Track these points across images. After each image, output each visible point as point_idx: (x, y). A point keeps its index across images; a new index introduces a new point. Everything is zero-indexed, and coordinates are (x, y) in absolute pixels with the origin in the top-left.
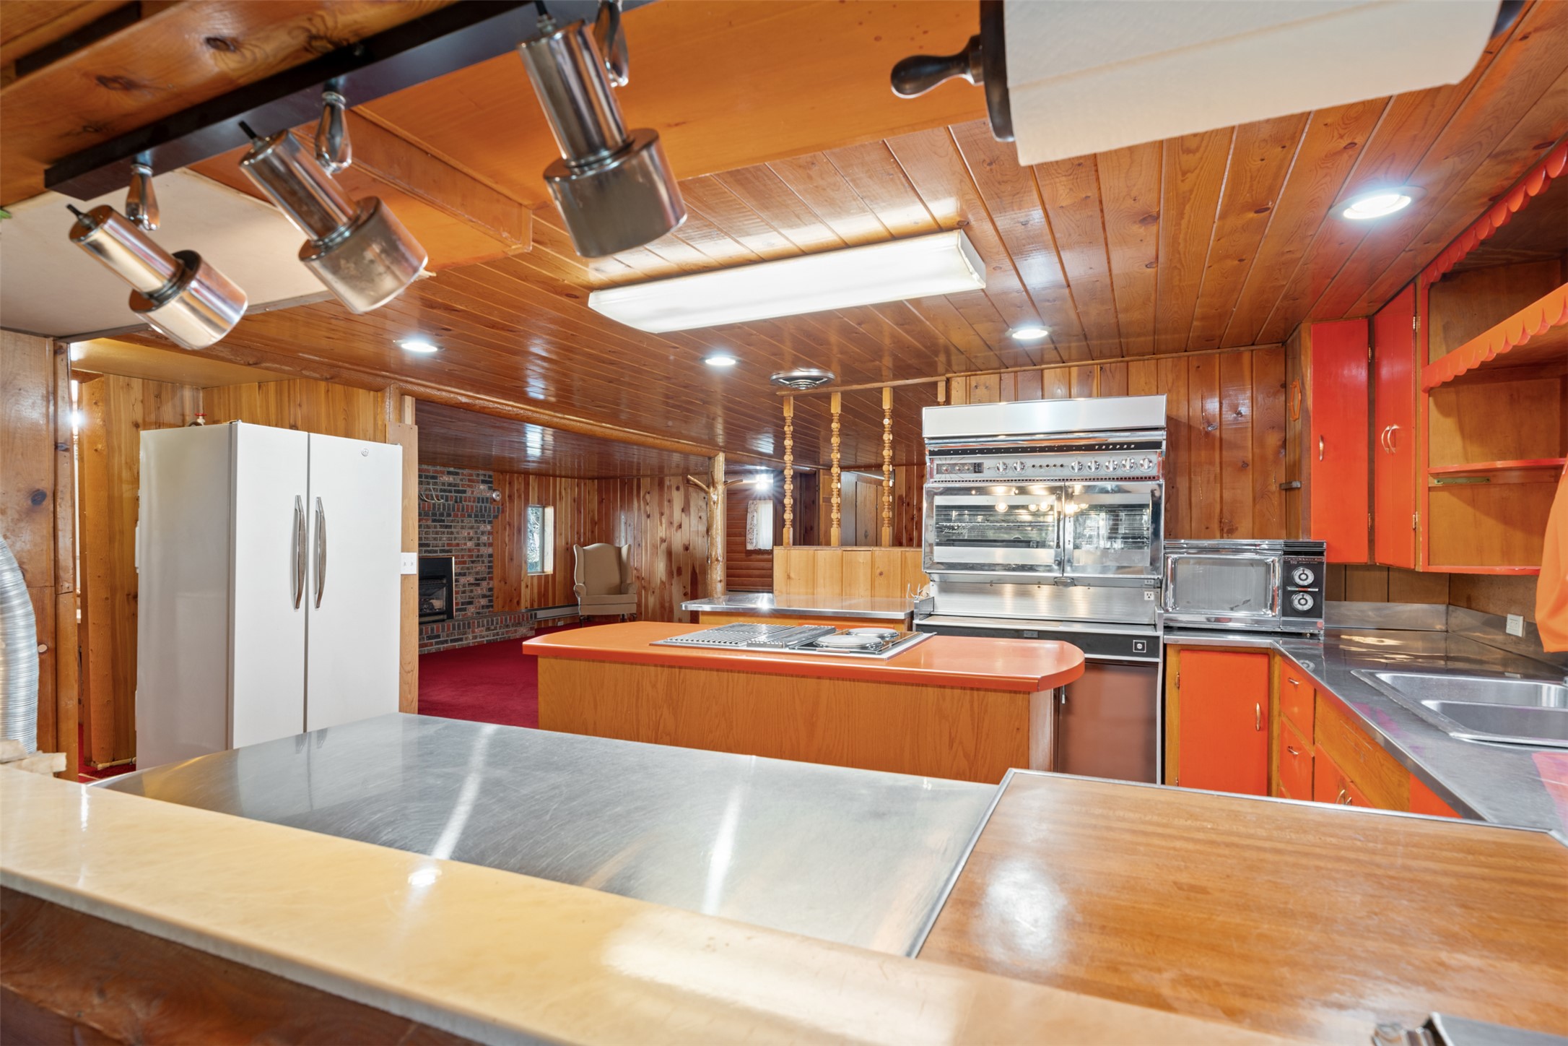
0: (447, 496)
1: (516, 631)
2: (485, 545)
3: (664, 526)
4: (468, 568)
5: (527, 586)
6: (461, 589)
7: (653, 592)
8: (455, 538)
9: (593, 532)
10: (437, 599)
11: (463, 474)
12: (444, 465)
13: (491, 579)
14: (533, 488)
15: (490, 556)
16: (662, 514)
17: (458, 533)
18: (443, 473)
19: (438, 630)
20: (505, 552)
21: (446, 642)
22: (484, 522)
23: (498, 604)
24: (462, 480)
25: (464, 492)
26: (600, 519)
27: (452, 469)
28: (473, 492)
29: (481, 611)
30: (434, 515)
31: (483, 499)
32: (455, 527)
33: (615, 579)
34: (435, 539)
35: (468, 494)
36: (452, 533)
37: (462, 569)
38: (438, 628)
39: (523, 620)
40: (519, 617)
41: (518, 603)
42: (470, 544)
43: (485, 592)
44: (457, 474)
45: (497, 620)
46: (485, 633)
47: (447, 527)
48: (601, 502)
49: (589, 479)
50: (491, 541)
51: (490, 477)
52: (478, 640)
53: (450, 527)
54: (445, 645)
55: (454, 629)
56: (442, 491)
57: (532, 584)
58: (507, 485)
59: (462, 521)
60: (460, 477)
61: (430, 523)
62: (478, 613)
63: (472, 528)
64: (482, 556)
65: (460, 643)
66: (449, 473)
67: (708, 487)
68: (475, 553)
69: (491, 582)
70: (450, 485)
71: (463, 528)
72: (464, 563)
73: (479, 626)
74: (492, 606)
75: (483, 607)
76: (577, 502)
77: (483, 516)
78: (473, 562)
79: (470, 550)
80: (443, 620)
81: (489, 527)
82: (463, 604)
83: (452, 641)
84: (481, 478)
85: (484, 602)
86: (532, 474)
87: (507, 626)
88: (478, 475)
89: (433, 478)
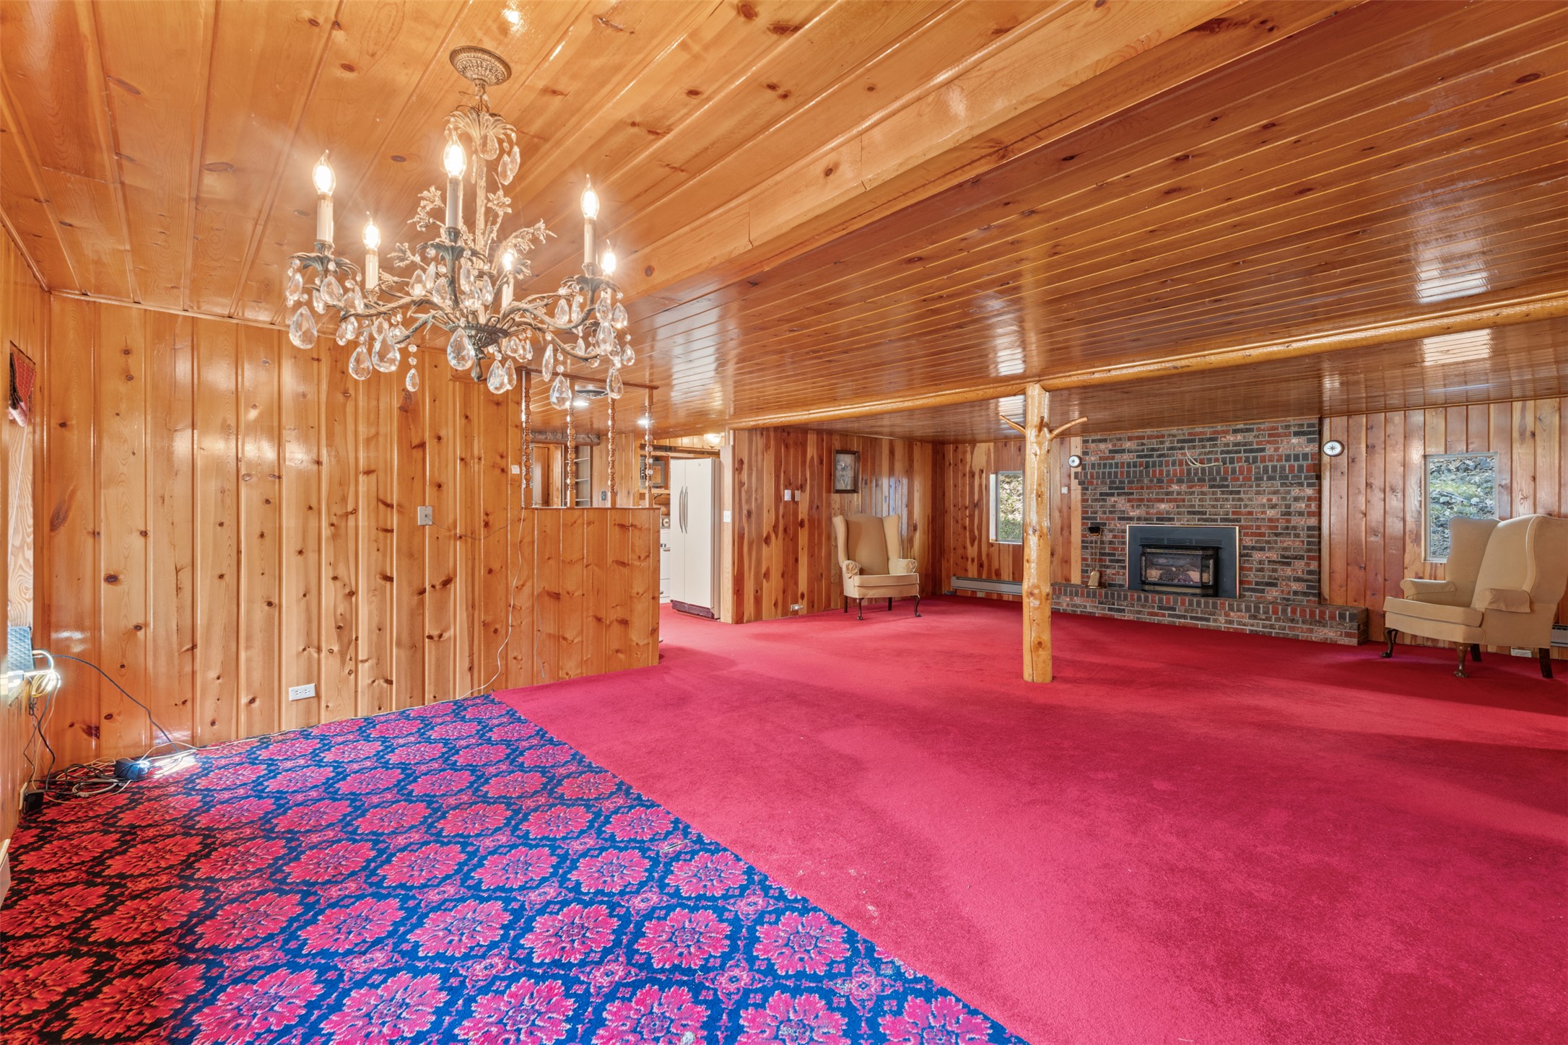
0: (1234, 458)
1: (1311, 631)
2: (1301, 514)
4: (1268, 542)
6: (1255, 566)
8: (1246, 506)
11: (1259, 429)
12: (1224, 420)
13: (1314, 558)
15: (1310, 528)
17: (1251, 499)
18: (1226, 432)
21: (1185, 617)
22: (1300, 484)
24: (1257, 437)
25: (1263, 450)
27: (1239, 426)
28: (1277, 449)
29: (1292, 597)
30: (1212, 480)
31: (1297, 456)
32: (1246, 493)
34: (1213, 506)
35: (1271, 452)
36: (1241, 500)
37: (1255, 542)
42: (1272, 513)
43: (1299, 574)
44: (1249, 430)
46: (1245, 620)
47: (1231, 493)
51: (1316, 424)
52: (1234, 626)
53: (1239, 492)
54: (1182, 621)
56: (1222, 452)
59: (1259, 485)
60: (1255, 433)
61: (1205, 489)
62: (1286, 599)
63: (1275, 493)
64: (1293, 527)
66: (1235, 431)
68: (1281, 524)
70: (1237, 445)
71: (1258, 493)
72: (1263, 535)
75: (1296, 593)
77: (1296, 477)
78: (1276, 535)
79: (1271, 520)
82: (1255, 583)
83: (1192, 618)
84: (1293, 429)
85: (1297, 586)
88: (1288, 427)
89: (1211, 439)
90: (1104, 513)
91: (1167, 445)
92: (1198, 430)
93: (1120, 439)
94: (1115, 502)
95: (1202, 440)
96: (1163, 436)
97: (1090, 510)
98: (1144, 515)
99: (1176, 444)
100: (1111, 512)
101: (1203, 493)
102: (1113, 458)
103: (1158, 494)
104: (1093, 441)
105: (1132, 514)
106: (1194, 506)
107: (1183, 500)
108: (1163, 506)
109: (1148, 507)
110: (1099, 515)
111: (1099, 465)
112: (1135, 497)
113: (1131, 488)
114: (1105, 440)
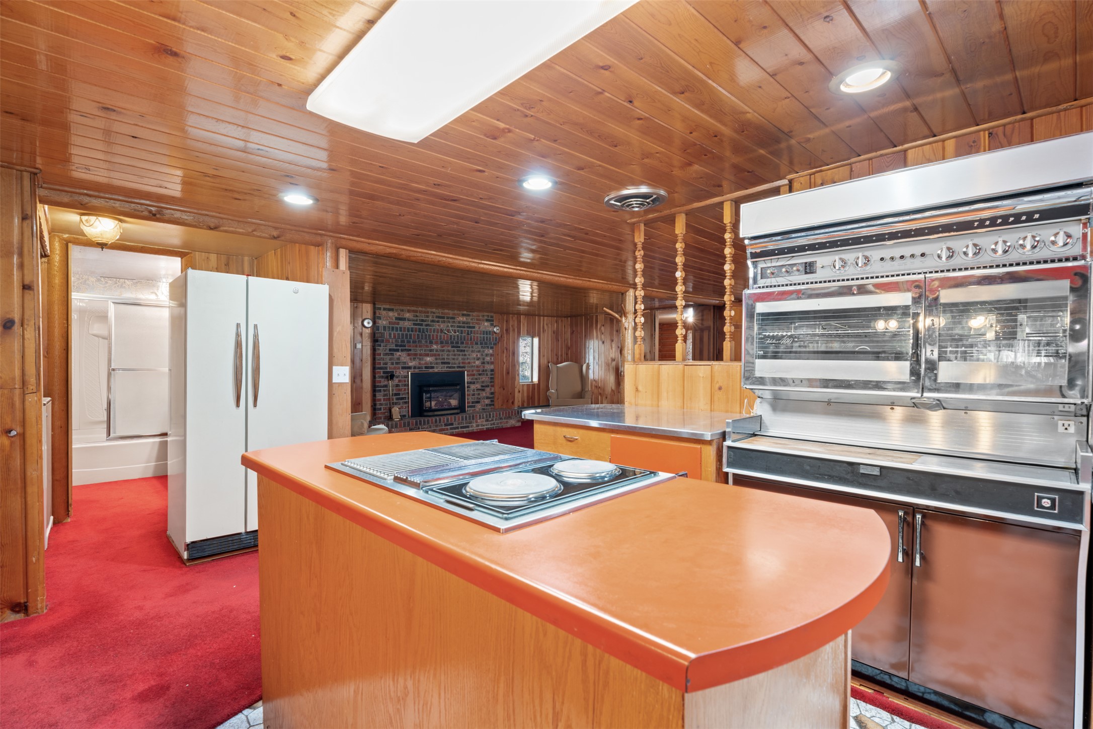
0: (462, 331)
1: (507, 422)
2: (488, 363)
3: (614, 349)
4: (476, 379)
5: (519, 392)
6: (472, 392)
7: (606, 398)
8: (468, 359)
9: (567, 354)
10: (454, 399)
11: (473, 316)
12: (459, 310)
13: (493, 386)
14: (524, 324)
15: (492, 370)
16: (612, 341)
17: (469, 355)
18: (459, 315)
19: (451, 420)
20: (503, 368)
21: (457, 428)
22: (488, 347)
23: (498, 404)
24: (472, 319)
25: (474, 327)
26: (572, 345)
27: (465, 312)
28: (479, 328)
29: (485, 407)
30: (452, 343)
31: (487, 332)
32: (467, 351)
33: (579, 388)
34: (454, 359)
35: (477, 329)
36: (465, 355)
37: (472, 379)
38: (451, 418)
39: (512, 415)
40: (509, 412)
41: (513, 403)
42: (477, 363)
43: (488, 395)
44: (469, 315)
45: (493, 414)
46: (484, 423)
47: (461, 351)
48: (572, 333)
49: (565, 317)
50: (492, 360)
51: (492, 317)
52: (480, 427)
53: (464, 351)
54: (457, 430)
55: (462, 419)
56: (458, 327)
57: (523, 391)
58: (505, 322)
59: (472, 347)
60: (471, 317)
61: (450, 348)
62: (483, 409)
63: (479, 352)
64: (486, 370)
65: (467, 429)
66: (463, 315)
67: (621, 317)
68: (481, 369)
69: (493, 388)
70: (464, 323)
71: (472, 351)
72: (474, 375)
73: (480, 418)
74: (493, 405)
75: (487, 405)
76: (556, 334)
77: (486, 344)
78: (480, 375)
79: (477, 367)
80: (458, 413)
81: (491, 351)
82: (473, 403)
83: (461, 428)
84: (486, 318)
85: (487, 401)
86: (522, 315)
87: (501, 419)
88: (483, 316)
89: (452, 318)
90: (392, 364)
91: (430, 318)
92: (446, 311)
93: (402, 310)
94: (400, 356)
95: (448, 318)
96: (428, 312)
97: (382, 362)
98: (418, 365)
99: (435, 319)
100: (397, 363)
101: (449, 351)
102: (398, 324)
103: (425, 350)
104: (384, 309)
105: (410, 364)
106: (444, 359)
107: (439, 355)
108: (428, 359)
109: (420, 359)
110: (389, 365)
111: (389, 327)
112: (412, 352)
113: (410, 346)
114: (392, 310)
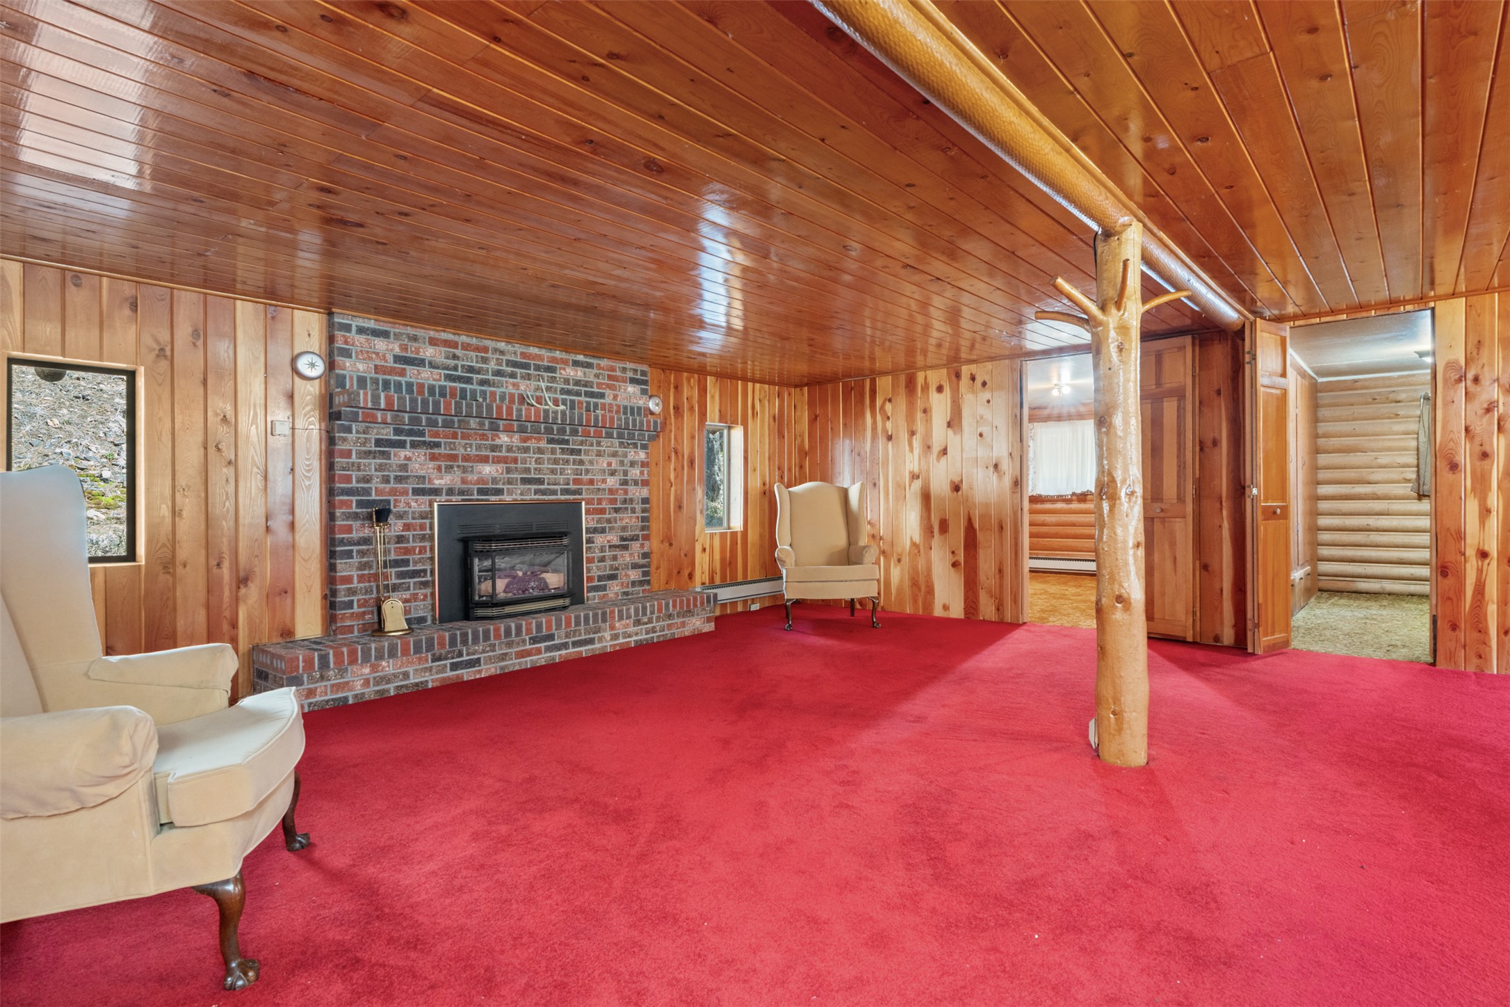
0: (572, 402)
1: (683, 624)
2: (636, 483)
3: (917, 451)
4: (609, 521)
5: (704, 550)
6: (598, 554)
7: (899, 561)
8: (587, 471)
9: (801, 467)
10: (555, 571)
11: (599, 367)
12: (565, 348)
13: (646, 538)
14: (713, 397)
15: (645, 501)
16: (913, 433)
17: (591, 463)
18: (565, 362)
19: (549, 627)
20: (669, 495)
21: (565, 646)
22: (635, 446)
23: (659, 578)
24: (597, 376)
25: (602, 396)
26: (812, 447)
27: (581, 358)
28: (615, 397)
29: (630, 589)
30: (549, 431)
31: (632, 409)
32: (587, 453)
33: (840, 540)
34: (553, 471)
35: (608, 400)
36: (581, 462)
37: (599, 521)
38: (549, 623)
39: (695, 605)
40: (688, 601)
41: (691, 576)
42: (612, 482)
43: (637, 560)
44: (589, 366)
45: (652, 606)
46: (632, 629)
47: (572, 452)
48: (813, 419)
49: (796, 386)
50: (646, 477)
51: (644, 373)
52: (621, 640)
53: (579, 452)
54: (563, 652)
55: (578, 623)
56: (563, 391)
57: (712, 547)
58: (672, 390)
59: (599, 444)
60: (595, 371)
61: (543, 444)
62: (626, 594)
63: (615, 455)
64: (631, 500)
65: (590, 647)
66: (576, 364)
67: (1103, 308)
68: (620, 497)
69: (647, 543)
70: (577, 383)
71: (599, 454)
72: (602, 511)
73: (621, 618)
74: (648, 582)
75: (634, 584)
76: (780, 424)
77: (631, 437)
78: (617, 510)
79: (611, 491)
80: (564, 608)
81: (642, 455)
82: (600, 578)
83: (575, 644)
84: (630, 374)
85: (634, 575)
86: (711, 374)
87: (670, 616)
88: (624, 370)
89: (550, 369)
90: (386, 480)
91: (492, 365)
92: (534, 350)
93: (415, 339)
94: (409, 459)
95: (538, 368)
96: (486, 350)
97: (354, 475)
98: (458, 485)
99: (504, 368)
100: (399, 479)
101: (540, 451)
102: (402, 373)
103: (479, 447)
104: (361, 330)
105: (438, 483)
106: (528, 470)
107: (515, 460)
108: (488, 470)
109: (465, 470)
110: (376, 484)
111: (375, 381)
112: (442, 451)
113: (436, 435)
114: (384, 334)
